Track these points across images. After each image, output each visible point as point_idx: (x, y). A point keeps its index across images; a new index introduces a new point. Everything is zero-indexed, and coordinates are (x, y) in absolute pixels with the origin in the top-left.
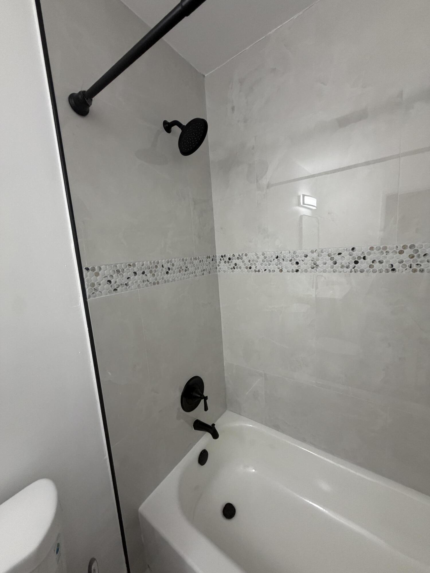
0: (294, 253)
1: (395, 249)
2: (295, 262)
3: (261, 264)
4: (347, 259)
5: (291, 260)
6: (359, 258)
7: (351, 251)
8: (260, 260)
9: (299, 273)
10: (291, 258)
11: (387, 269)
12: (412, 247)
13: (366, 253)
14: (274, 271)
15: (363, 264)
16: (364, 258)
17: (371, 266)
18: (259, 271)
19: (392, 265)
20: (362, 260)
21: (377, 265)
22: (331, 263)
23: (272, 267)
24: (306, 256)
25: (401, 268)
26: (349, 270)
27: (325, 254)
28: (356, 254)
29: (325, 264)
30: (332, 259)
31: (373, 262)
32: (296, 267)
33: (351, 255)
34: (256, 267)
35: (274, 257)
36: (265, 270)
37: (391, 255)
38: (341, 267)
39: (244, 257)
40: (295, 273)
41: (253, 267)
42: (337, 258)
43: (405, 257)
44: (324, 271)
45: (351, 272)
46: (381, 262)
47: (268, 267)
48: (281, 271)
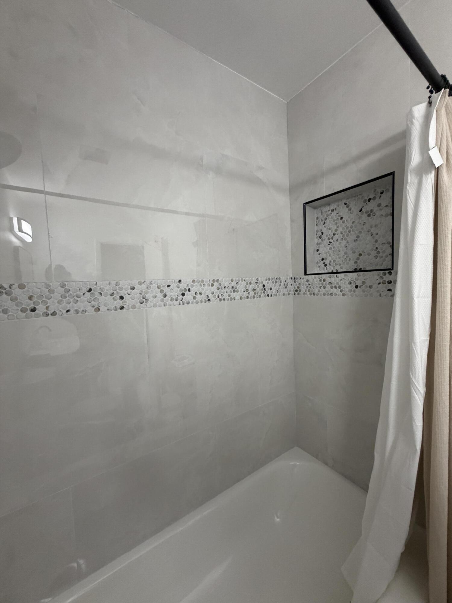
0: (117, 284)
1: (208, 283)
2: (118, 297)
3: (59, 302)
4: (174, 292)
5: (112, 295)
6: (185, 290)
7: (178, 283)
8: (57, 296)
9: (124, 310)
10: (112, 291)
11: (205, 300)
12: (218, 281)
13: (190, 285)
14: (84, 311)
15: (189, 296)
16: (189, 290)
17: (194, 298)
18: (54, 314)
19: (208, 296)
20: (187, 292)
21: (198, 296)
22: (160, 295)
23: (81, 306)
24: (133, 289)
25: (213, 298)
26: (178, 302)
27: (154, 286)
28: (183, 286)
29: (155, 297)
30: (162, 291)
31: (195, 294)
32: (120, 303)
33: (178, 288)
34: (47, 308)
35: (85, 290)
36: (68, 311)
37: (206, 287)
38: (171, 300)
39: (16, 291)
40: (119, 310)
41: (41, 308)
42: (166, 290)
43: (214, 289)
44: (155, 306)
45: (180, 304)
46: (201, 294)
47: (72, 306)
48: (98, 310)
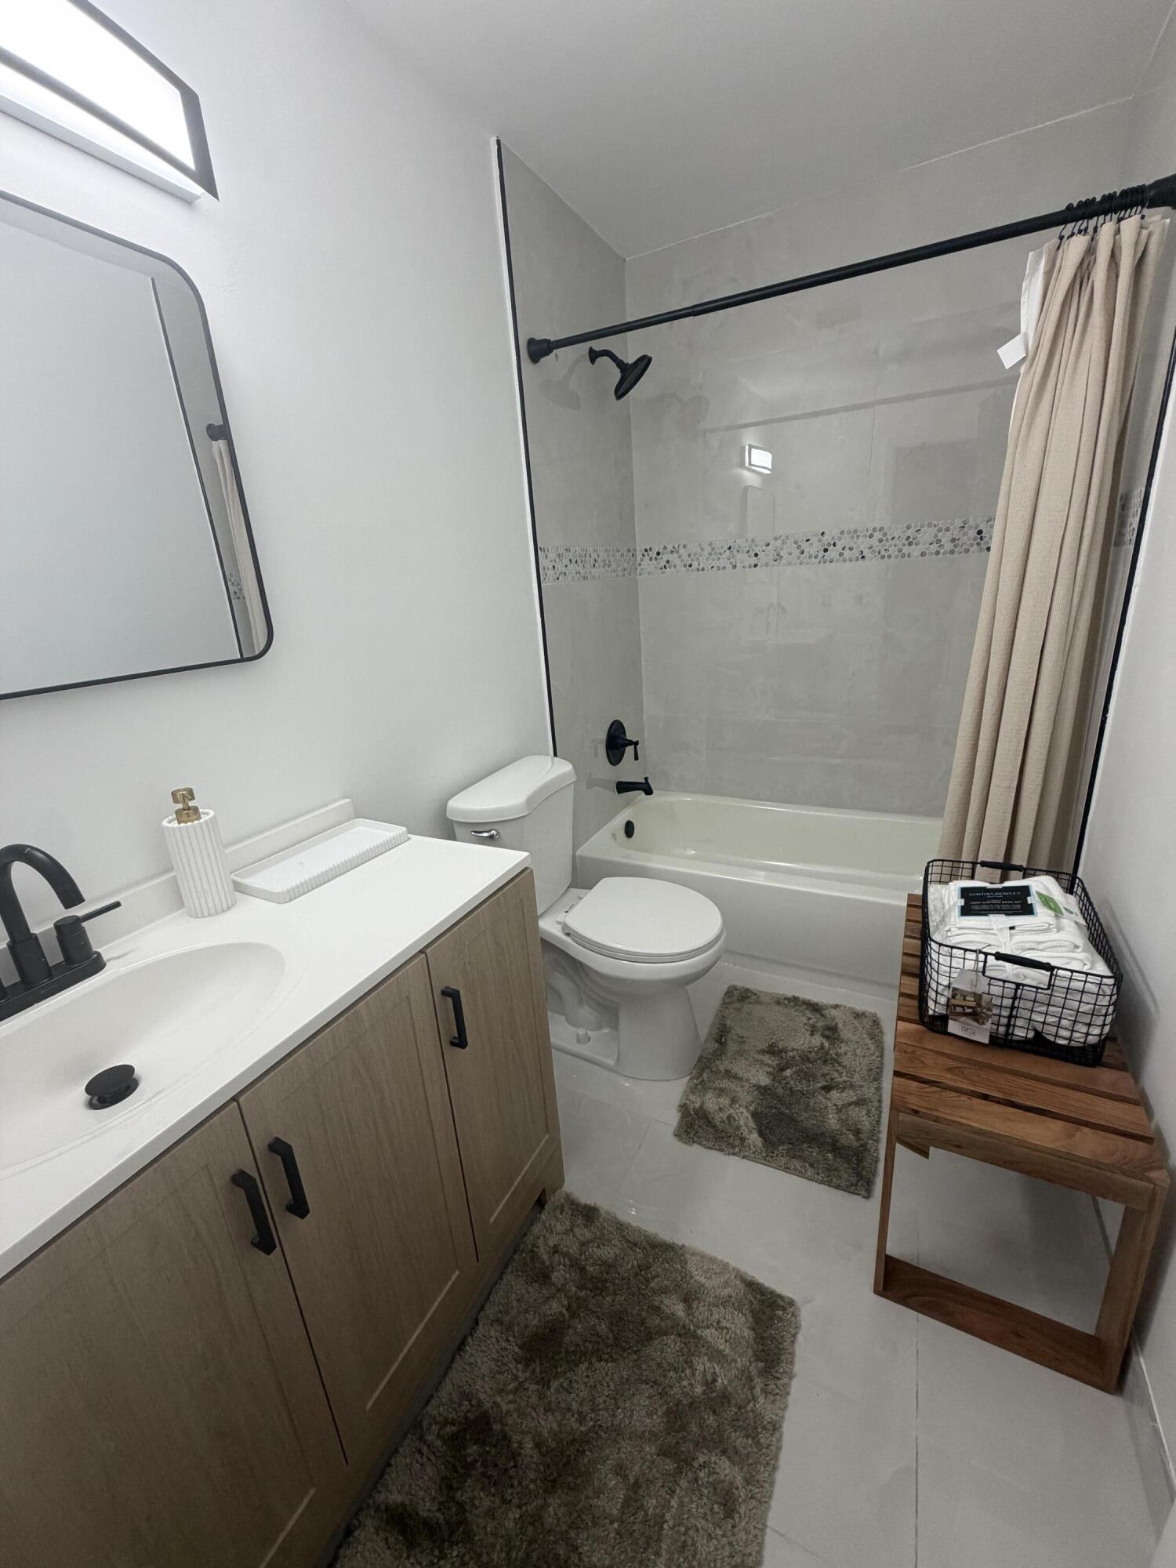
0: (753, 541)
1: (865, 533)
2: (753, 554)
3: (707, 559)
4: (815, 548)
5: (748, 552)
6: (829, 544)
7: (820, 536)
8: (706, 554)
9: (758, 567)
10: (748, 549)
11: (857, 557)
12: (881, 529)
13: (836, 537)
14: (724, 568)
15: (833, 553)
16: (834, 545)
17: (841, 554)
18: (703, 569)
19: (862, 552)
20: (832, 546)
21: (847, 552)
22: (797, 552)
23: (722, 563)
24: (768, 545)
25: (870, 555)
26: (818, 560)
27: (791, 540)
28: (826, 539)
29: (791, 554)
30: (799, 547)
31: (843, 549)
32: (754, 560)
33: (820, 541)
34: (699, 565)
35: (726, 548)
36: (713, 567)
37: (860, 539)
38: (809, 558)
39: (682, 550)
40: (753, 568)
41: (695, 565)
42: (804, 546)
43: (874, 541)
44: (790, 564)
45: (820, 562)
46: (851, 549)
47: (716, 563)
48: (735, 567)
